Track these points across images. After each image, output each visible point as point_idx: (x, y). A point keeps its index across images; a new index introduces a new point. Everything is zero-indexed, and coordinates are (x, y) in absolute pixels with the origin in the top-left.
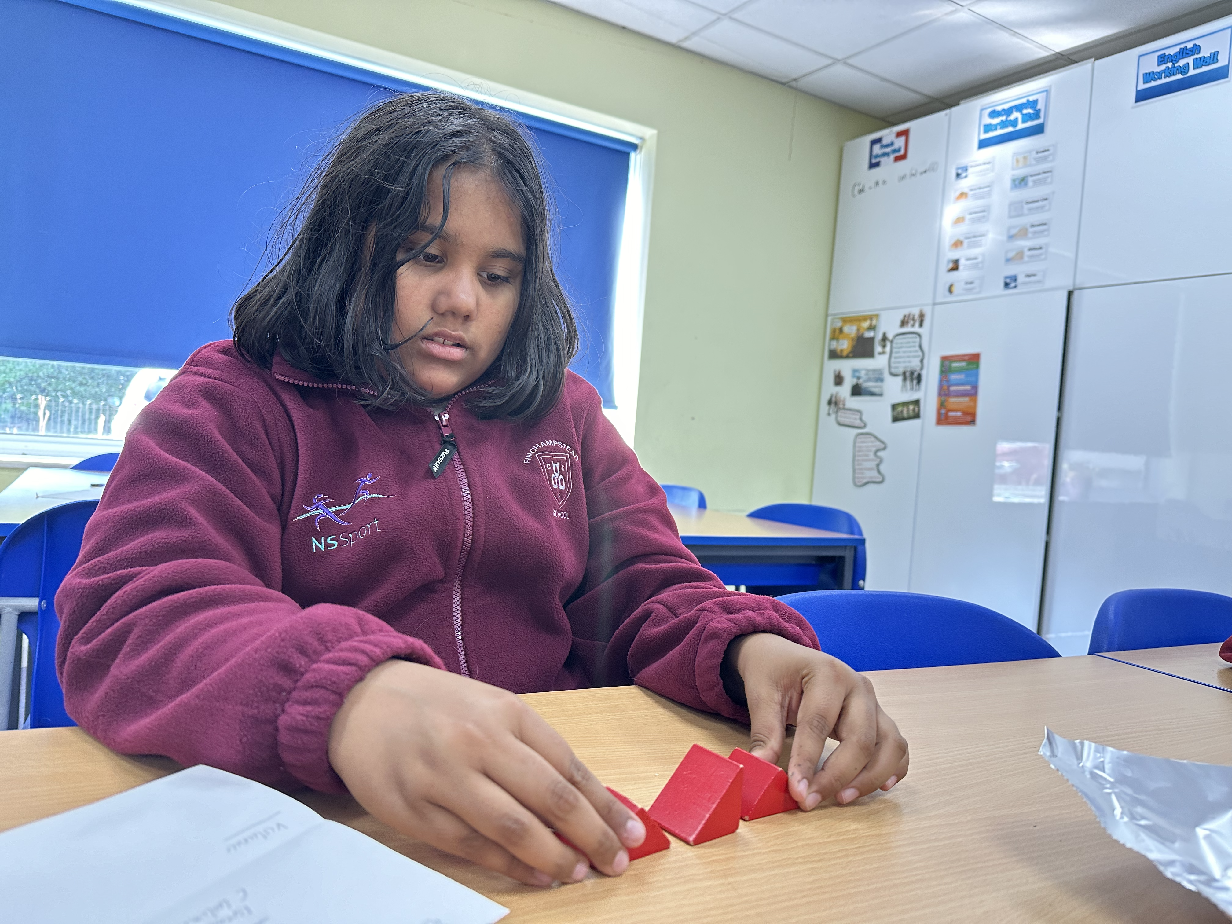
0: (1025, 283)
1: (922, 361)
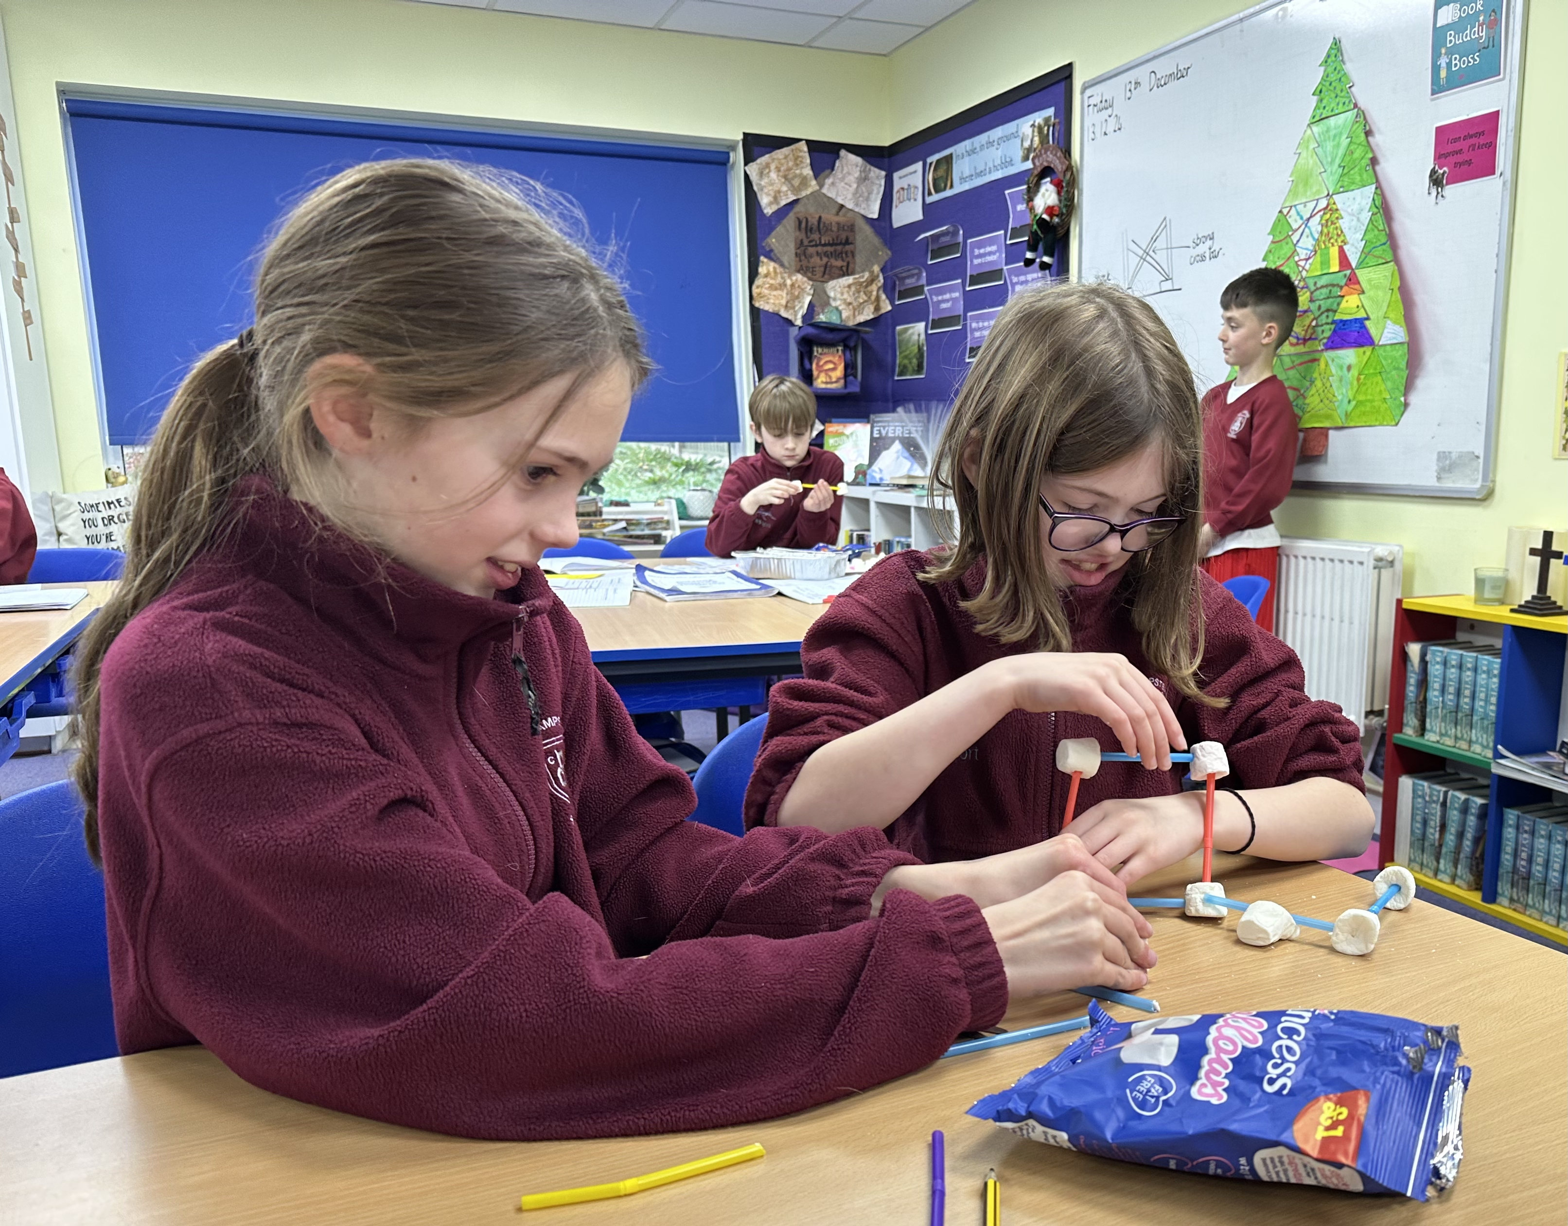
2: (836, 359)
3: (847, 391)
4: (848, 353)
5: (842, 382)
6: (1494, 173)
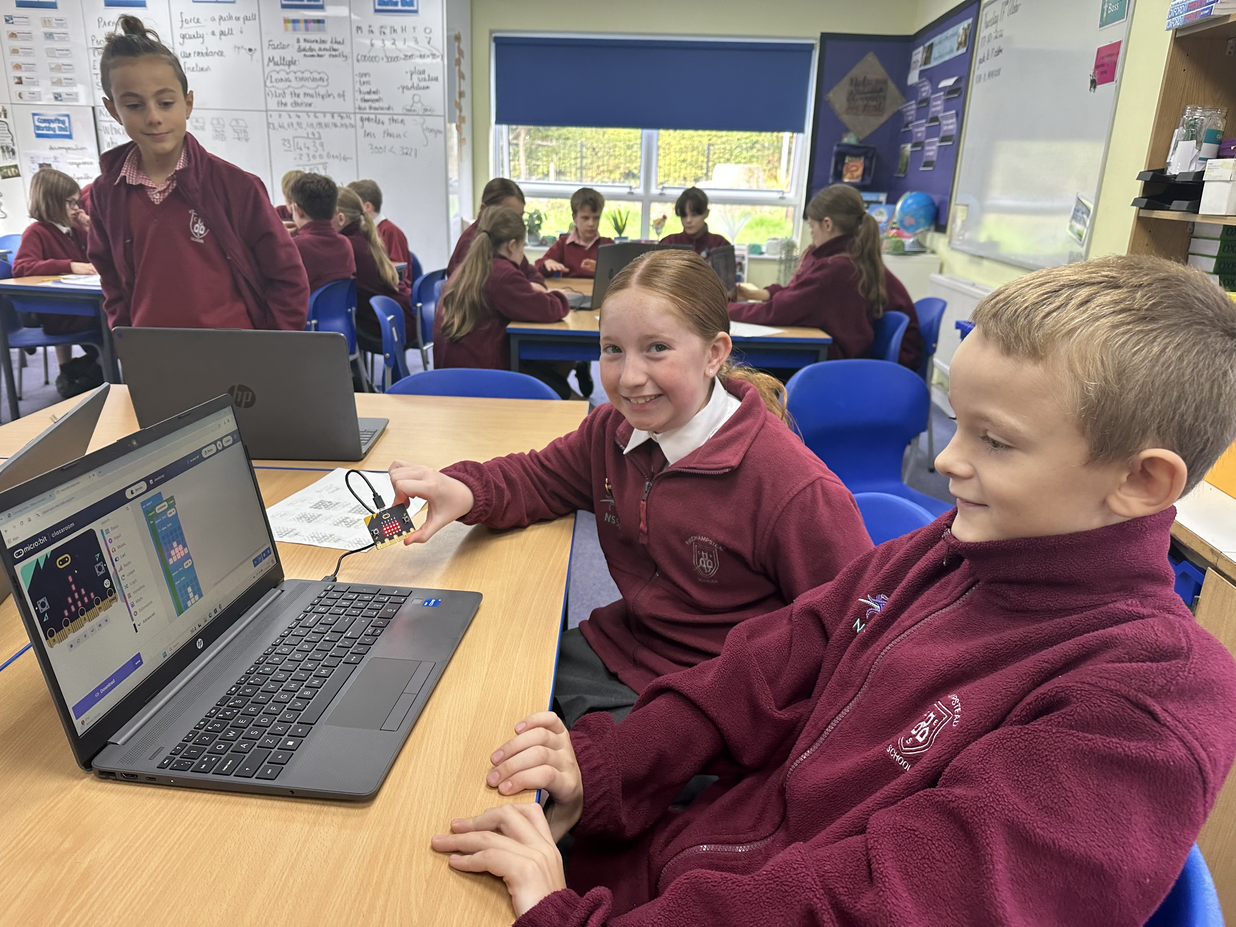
0: (66, 99)
1: (12, 140)
2: (859, 164)
3: (865, 184)
4: (867, 161)
5: (861, 177)
6: (1113, 81)
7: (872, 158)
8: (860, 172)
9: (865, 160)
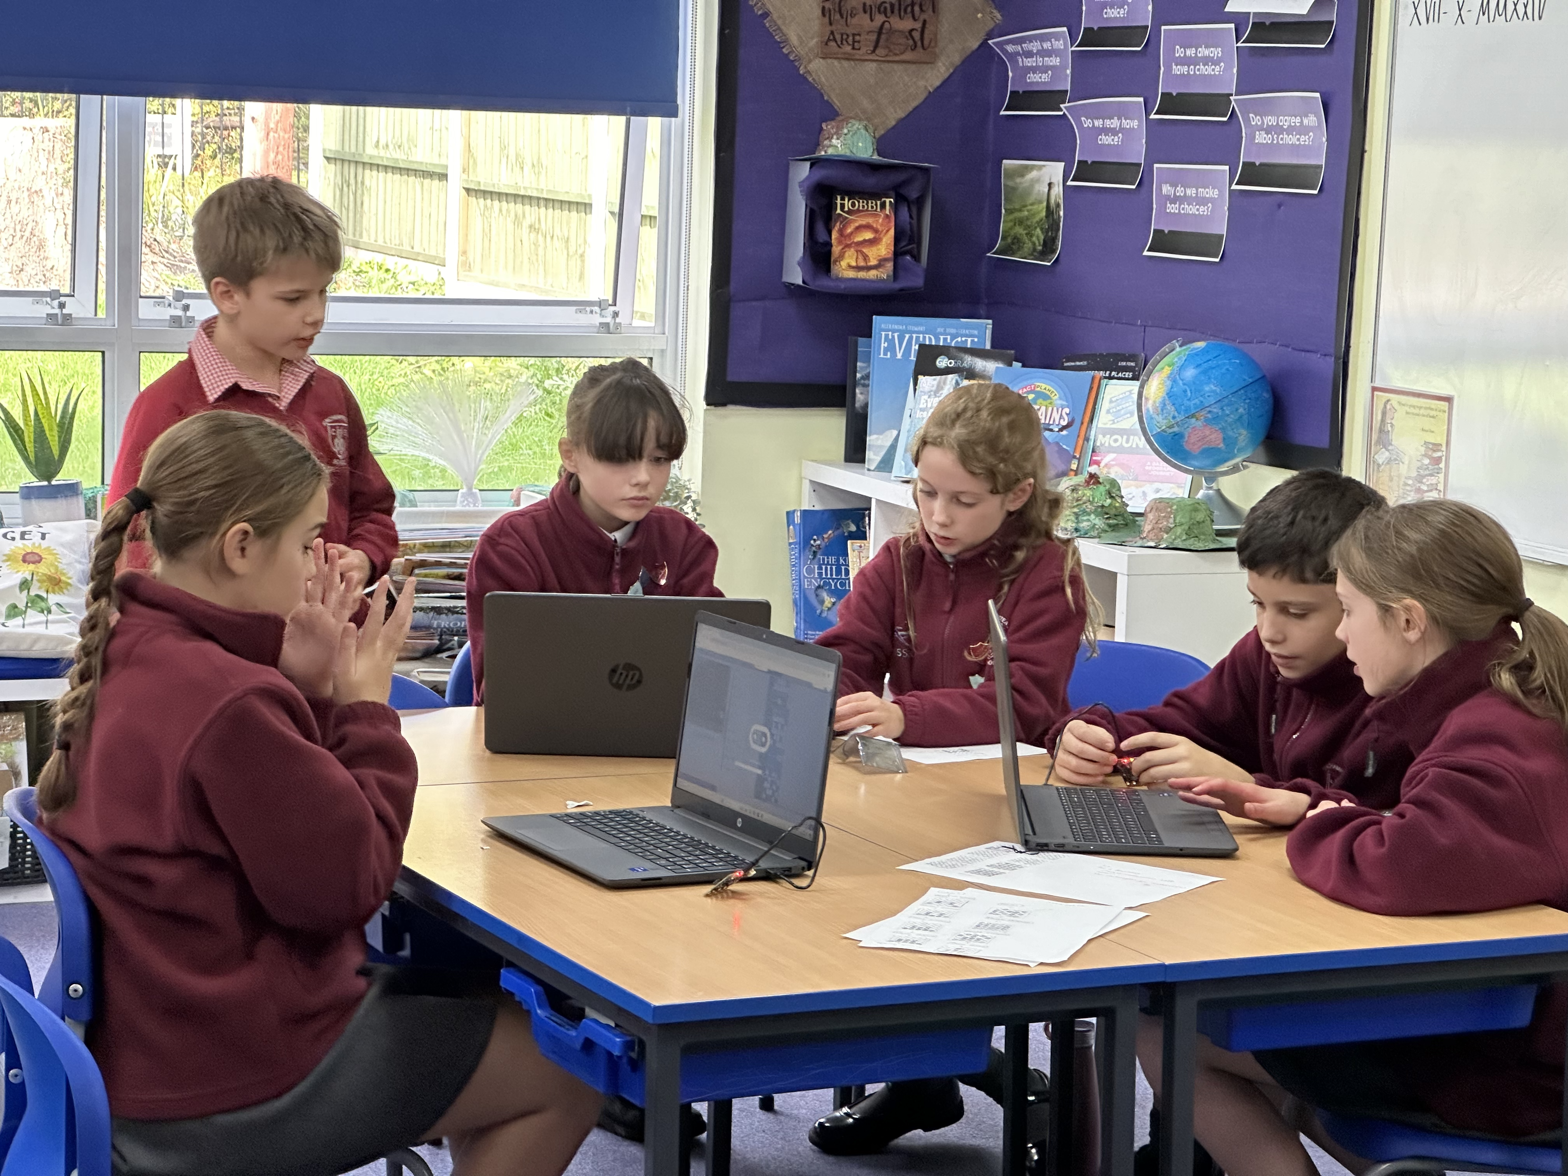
2: (878, 222)
3: (897, 286)
4: (904, 211)
5: (890, 266)
7: (920, 202)
8: (885, 248)
9: (895, 208)
